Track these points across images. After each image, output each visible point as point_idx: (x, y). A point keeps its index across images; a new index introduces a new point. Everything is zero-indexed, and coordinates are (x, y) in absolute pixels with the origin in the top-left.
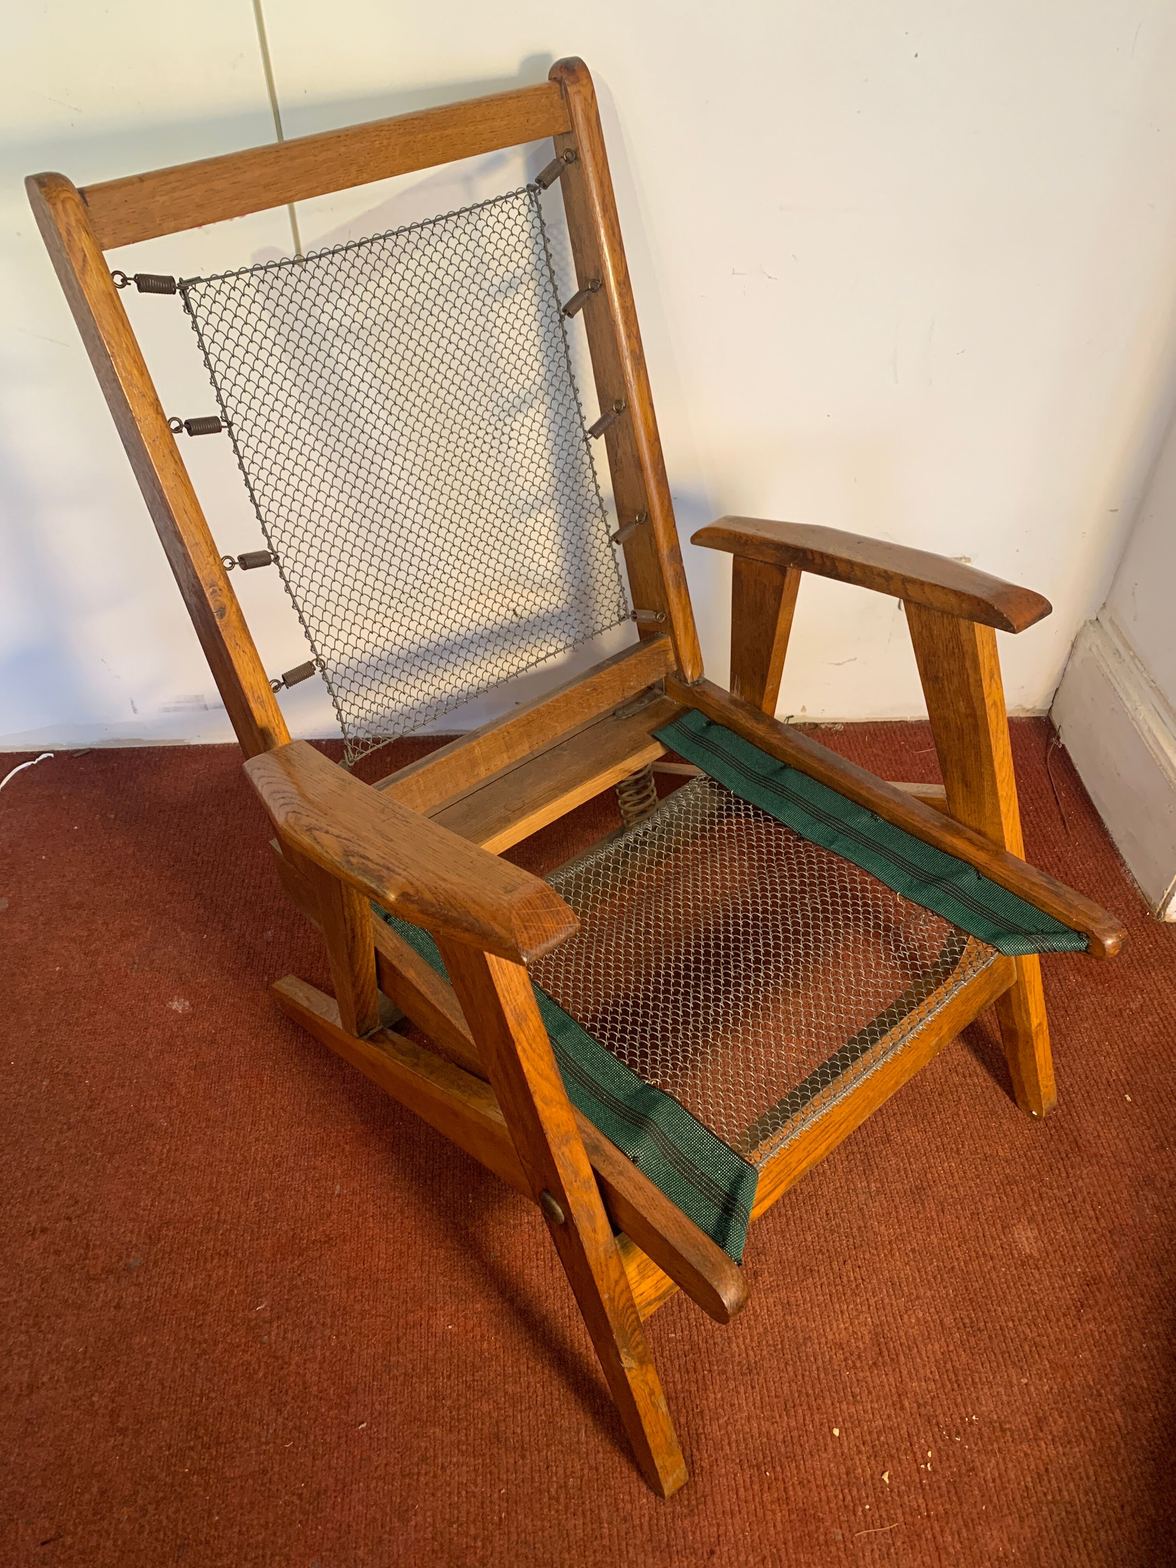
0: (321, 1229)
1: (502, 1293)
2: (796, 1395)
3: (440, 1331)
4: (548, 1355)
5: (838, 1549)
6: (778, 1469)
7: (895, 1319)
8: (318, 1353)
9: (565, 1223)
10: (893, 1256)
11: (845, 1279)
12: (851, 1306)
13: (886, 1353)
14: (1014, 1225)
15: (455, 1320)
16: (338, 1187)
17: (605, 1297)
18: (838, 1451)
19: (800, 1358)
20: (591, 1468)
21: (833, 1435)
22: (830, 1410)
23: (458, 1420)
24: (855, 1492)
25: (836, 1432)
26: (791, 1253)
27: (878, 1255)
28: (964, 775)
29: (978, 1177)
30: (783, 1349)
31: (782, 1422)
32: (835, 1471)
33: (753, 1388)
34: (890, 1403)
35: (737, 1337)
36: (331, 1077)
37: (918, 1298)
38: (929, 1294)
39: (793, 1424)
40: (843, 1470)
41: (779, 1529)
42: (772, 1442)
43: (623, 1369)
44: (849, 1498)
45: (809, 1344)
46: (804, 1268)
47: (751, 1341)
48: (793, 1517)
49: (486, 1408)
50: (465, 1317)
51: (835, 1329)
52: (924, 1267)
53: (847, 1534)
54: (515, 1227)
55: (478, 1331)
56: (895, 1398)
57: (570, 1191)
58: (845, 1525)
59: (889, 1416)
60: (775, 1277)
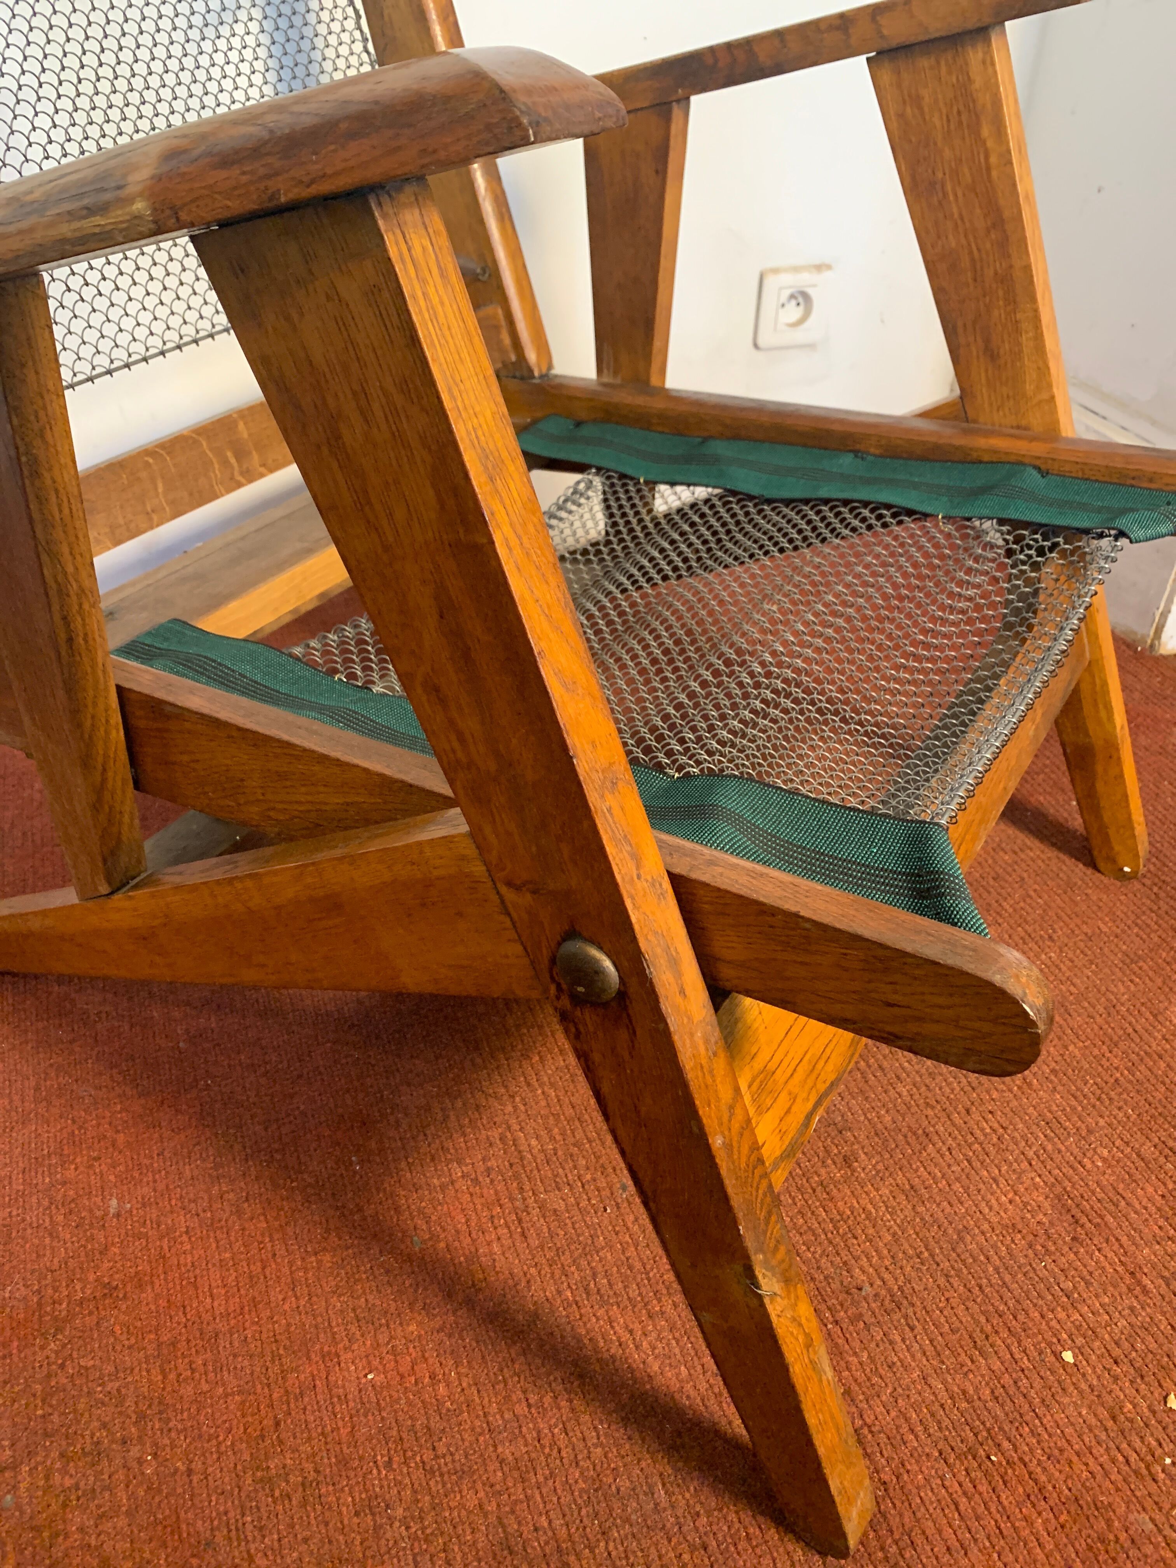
0: (92, 1277)
1: (449, 1295)
2: (983, 1320)
3: (353, 1389)
4: (558, 1374)
5: (1156, 1546)
6: (1006, 1444)
7: (1074, 1169)
8: (122, 1496)
9: (622, 995)
10: (1030, 1085)
11: (978, 1133)
12: (1004, 1168)
13: (1084, 1220)
14: (1166, 1008)
15: (376, 1363)
16: (114, 1202)
17: (717, 1142)
18: (1084, 1386)
19: (964, 1261)
20: (693, 1549)
21: (1064, 1364)
22: (1044, 1326)
23: (426, 1540)
24: (1138, 1444)
25: (1068, 1356)
26: (888, 1118)
27: (1011, 1091)
28: (987, 341)
29: (1091, 962)
30: (932, 1255)
31: (979, 1368)
32: (1093, 1421)
33: (912, 1329)
34: (1124, 1289)
35: (857, 1259)
36: (71, 1042)
37: (1090, 1131)
38: (1102, 1122)
39: (997, 1365)
40: (1104, 1414)
41: (1050, 1546)
42: (977, 1403)
43: (760, 1297)
44: (1133, 1457)
45: (968, 1238)
46: (915, 1134)
47: (881, 1258)
48: (1063, 1518)
49: (471, 1501)
50: (394, 1351)
51: (996, 1206)
52: (1078, 1089)
53: (1159, 1517)
54: (443, 1187)
55: (422, 1370)
56: (1128, 1280)
57: (632, 898)
58: (1149, 1503)
59: (1132, 1309)
60: (877, 1158)
